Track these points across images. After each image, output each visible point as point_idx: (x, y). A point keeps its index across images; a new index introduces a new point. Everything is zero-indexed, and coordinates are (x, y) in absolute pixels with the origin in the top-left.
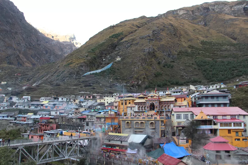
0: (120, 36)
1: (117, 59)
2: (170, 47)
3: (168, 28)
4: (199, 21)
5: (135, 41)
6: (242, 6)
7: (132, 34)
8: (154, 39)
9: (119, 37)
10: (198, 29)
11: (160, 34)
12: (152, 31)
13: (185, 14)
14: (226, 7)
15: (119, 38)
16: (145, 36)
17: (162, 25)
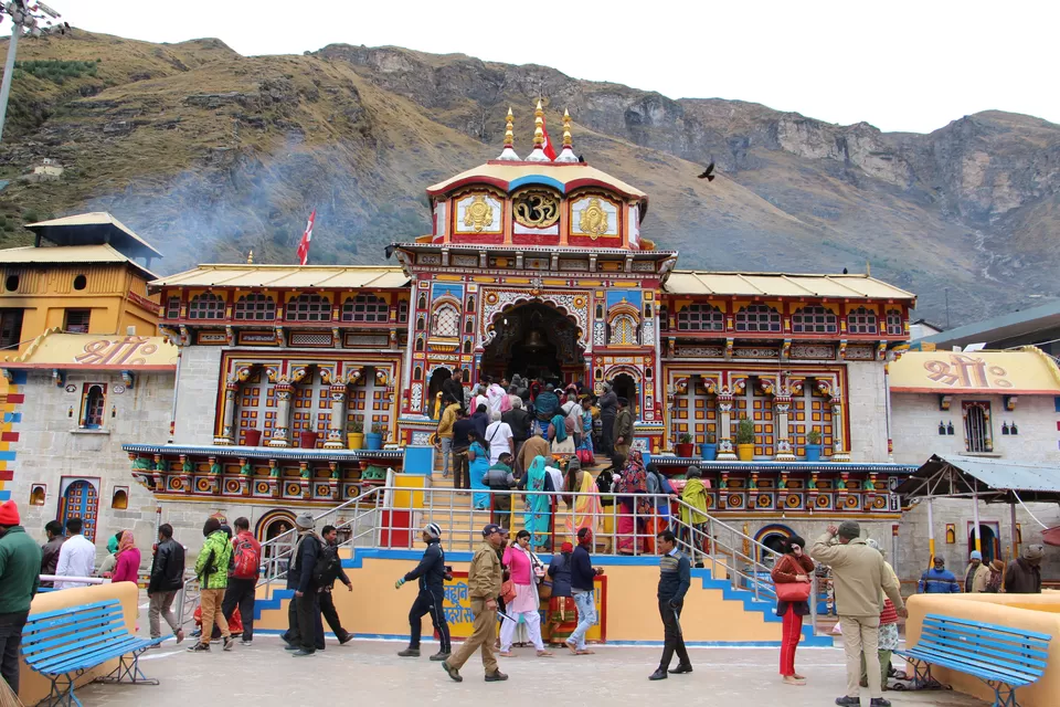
0: (77, 76)
1: (39, 170)
2: (339, 178)
3: (335, 93)
4: (462, 117)
5: (158, 109)
6: (621, 104)
7: (147, 82)
8: (264, 122)
9: (71, 79)
10: (455, 146)
11: (297, 109)
12: (256, 85)
13: (405, 74)
14: (568, 90)
15: (73, 84)
16: (220, 95)
17: (307, 74)
